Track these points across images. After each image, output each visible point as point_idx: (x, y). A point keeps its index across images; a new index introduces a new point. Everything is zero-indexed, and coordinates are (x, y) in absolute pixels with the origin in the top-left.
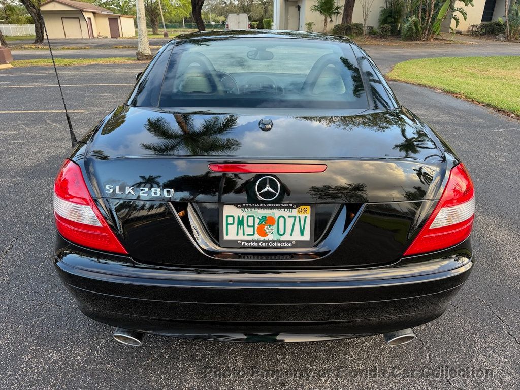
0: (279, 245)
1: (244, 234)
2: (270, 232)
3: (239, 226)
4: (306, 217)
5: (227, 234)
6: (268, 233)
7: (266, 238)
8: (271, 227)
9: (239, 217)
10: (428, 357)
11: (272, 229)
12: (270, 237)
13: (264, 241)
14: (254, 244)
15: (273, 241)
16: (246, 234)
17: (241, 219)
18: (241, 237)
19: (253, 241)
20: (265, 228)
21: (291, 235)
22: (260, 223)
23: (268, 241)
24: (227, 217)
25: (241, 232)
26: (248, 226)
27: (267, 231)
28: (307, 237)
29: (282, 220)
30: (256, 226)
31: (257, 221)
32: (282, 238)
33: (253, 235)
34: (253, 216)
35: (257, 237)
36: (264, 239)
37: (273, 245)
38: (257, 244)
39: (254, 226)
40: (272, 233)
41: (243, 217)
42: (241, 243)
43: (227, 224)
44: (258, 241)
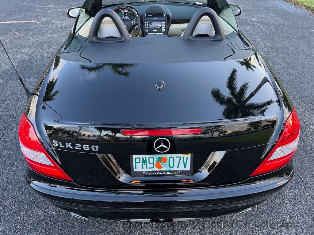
0: (170, 173)
1: (147, 168)
2: (164, 166)
3: (144, 164)
4: (187, 157)
5: (136, 168)
6: (163, 167)
7: (161, 170)
8: (165, 163)
9: (143, 158)
10: (257, 207)
11: (165, 164)
12: (164, 169)
13: (160, 172)
14: (153, 174)
15: (166, 171)
16: (148, 167)
17: (144, 159)
18: (145, 169)
19: (153, 172)
20: (161, 164)
21: (178, 167)
22: (157, 161)
23: (163, 172)
24: (135, 159)
25: (145, 166)
26: (150, 163)
27: (162, 165)
28: (188, 168)
29: (172, 159)
30: (155, 163)
31: (155, 160)
32: (172, 169)
33: (153, 168)
34: (153, 157)
35: (155, 169)
36: (160, 170)
37: (166, 173)
38: (155, 174)
39: (153, 163)
40: (165, 166)
41: (146, 158)
42: (145, 173)
43: (136, 163)
44: (156, 172)
